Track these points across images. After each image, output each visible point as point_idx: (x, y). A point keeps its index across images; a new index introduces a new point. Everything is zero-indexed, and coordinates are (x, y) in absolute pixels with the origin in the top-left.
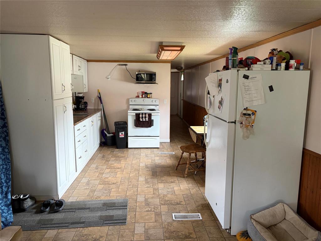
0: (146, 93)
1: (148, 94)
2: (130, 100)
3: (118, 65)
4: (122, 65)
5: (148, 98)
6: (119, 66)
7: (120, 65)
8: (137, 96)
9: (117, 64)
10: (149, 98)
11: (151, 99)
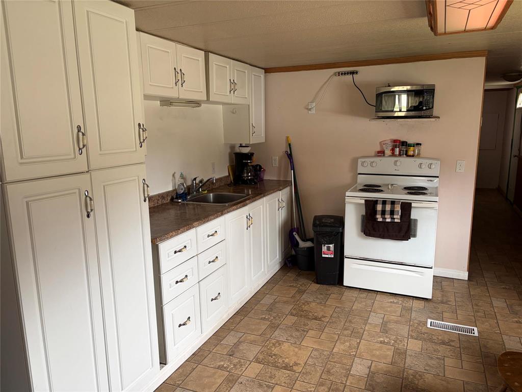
0: (404, 143)
1: (410, 145)
2: (359, 160)
3: (335, 74)
4: (345, 74)
5: (408, 156)
6: (337, 78)
7: (339, 74)
8: (379, 152)
9: (332, 74)
10: (413, 156)
11: (418, 161)
